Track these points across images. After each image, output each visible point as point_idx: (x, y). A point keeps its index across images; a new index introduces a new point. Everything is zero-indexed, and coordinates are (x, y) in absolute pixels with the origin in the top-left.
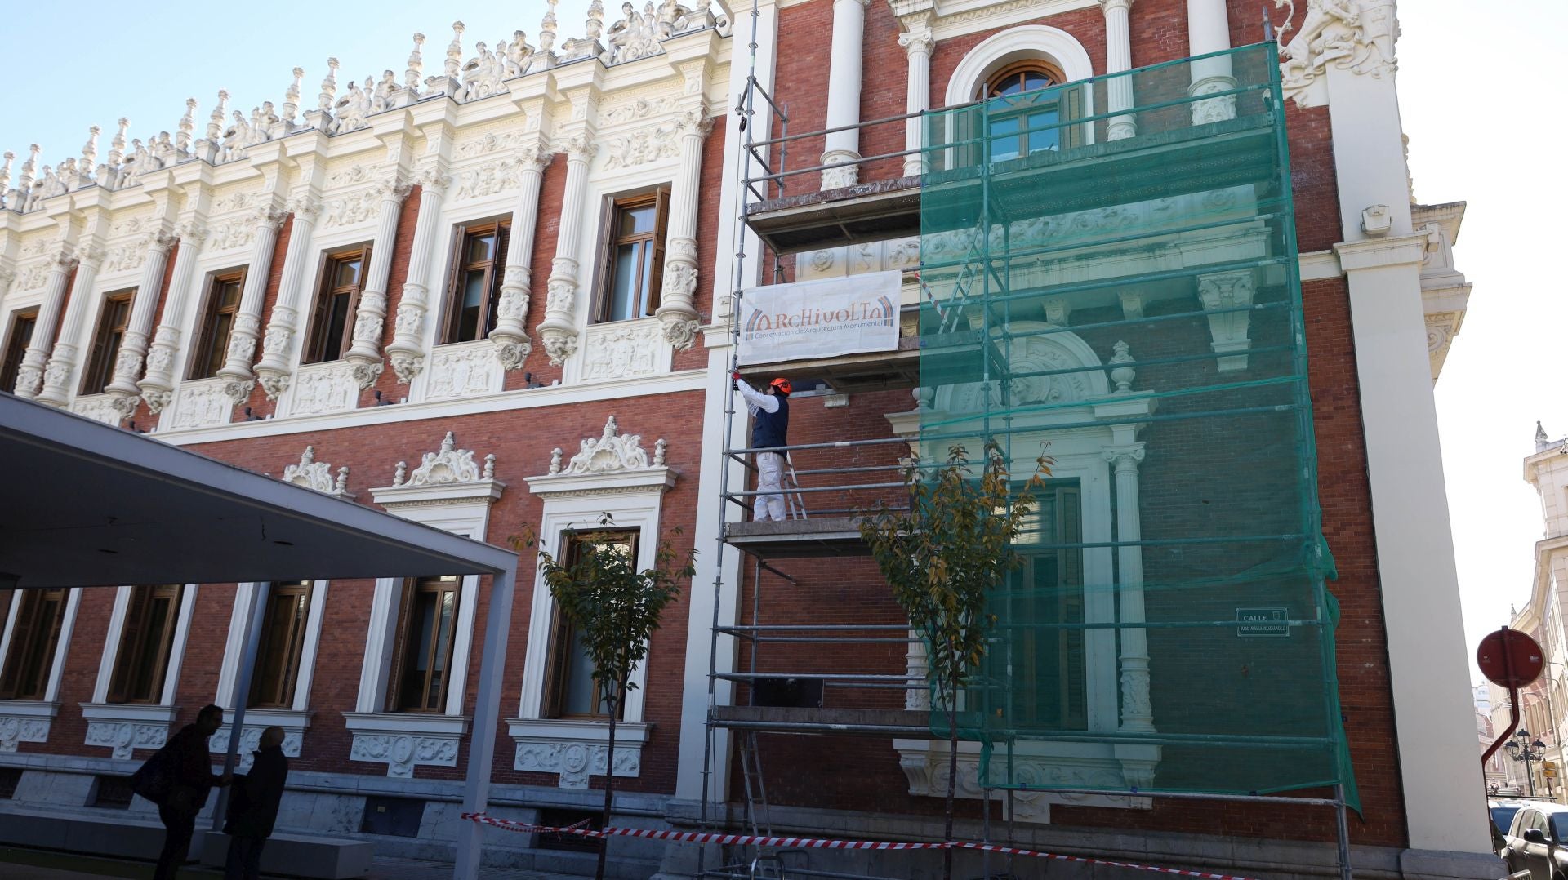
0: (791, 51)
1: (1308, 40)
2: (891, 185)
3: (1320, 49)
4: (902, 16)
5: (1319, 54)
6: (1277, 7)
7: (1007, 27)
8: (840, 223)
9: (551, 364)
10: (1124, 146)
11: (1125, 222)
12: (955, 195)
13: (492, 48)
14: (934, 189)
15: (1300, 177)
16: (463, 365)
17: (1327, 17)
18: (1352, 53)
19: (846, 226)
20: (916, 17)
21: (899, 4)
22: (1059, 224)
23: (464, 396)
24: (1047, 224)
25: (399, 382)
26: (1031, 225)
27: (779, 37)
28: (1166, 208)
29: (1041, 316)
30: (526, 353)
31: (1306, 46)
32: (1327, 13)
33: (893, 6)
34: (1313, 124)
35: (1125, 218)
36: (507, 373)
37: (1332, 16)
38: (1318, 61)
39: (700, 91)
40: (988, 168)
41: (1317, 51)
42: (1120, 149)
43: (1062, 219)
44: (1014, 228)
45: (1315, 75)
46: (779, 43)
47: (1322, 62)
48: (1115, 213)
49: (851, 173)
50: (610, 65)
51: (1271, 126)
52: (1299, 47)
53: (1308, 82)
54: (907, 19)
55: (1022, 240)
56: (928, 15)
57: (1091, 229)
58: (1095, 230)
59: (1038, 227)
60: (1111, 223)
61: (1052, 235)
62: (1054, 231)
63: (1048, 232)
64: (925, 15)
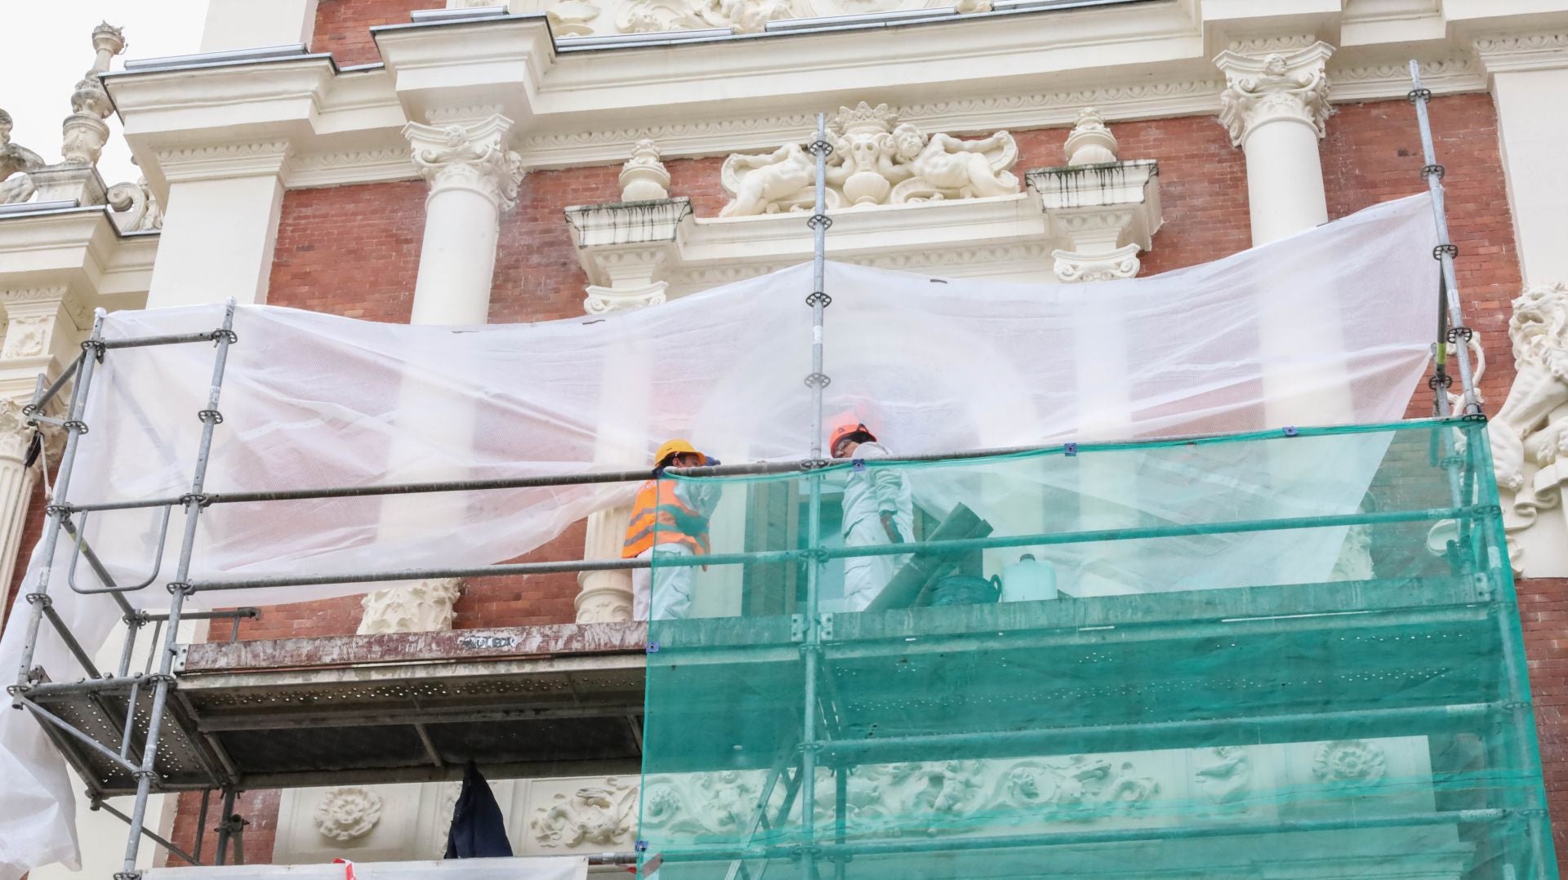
0: (306, 289)
1: (1520, 430)
2: (570, 639)
3: (1549, 453)
4: (599, 250)
5: (1544, 464)
8: (418, 723)
10: (1148, 611)
11: (1128, 796)
12: (738, 683)
14: (681, 661)
19: (429, 728)
20: (630, 258)
21: (591, 220)
22: (968, 784)
24: (937, 780)
26: (898, 780)
27: (279, 252)
28: (1225, 774)
31: (1518, 441)
32: (1559, 379)
33: (578, 221)
34: (1541, 616)
35: (1128, 786)
38: (1545, 478)
39: (46, 354)
40: (818, 622)
41: (1539, 456)
42: (1139, 617)
43: (977, 772)
44: (857, 784)
45: (1539, 510)
46: (276, 267)
47: (1554, 481)
48: (1103, 774)
49: (440, 602)
51: (1485, 605)
52: (1501, 442)
53: (1522, 523)
54: (607, 258)
55: (878, 815)
56: (660, 256)
57: (1047, 804)
58: (1055, 808)
59: (917, 785)
60: (1095, 794)
61: (949, 809)
62: (956, 800)
63: (940, 801)
64: (653, 254)
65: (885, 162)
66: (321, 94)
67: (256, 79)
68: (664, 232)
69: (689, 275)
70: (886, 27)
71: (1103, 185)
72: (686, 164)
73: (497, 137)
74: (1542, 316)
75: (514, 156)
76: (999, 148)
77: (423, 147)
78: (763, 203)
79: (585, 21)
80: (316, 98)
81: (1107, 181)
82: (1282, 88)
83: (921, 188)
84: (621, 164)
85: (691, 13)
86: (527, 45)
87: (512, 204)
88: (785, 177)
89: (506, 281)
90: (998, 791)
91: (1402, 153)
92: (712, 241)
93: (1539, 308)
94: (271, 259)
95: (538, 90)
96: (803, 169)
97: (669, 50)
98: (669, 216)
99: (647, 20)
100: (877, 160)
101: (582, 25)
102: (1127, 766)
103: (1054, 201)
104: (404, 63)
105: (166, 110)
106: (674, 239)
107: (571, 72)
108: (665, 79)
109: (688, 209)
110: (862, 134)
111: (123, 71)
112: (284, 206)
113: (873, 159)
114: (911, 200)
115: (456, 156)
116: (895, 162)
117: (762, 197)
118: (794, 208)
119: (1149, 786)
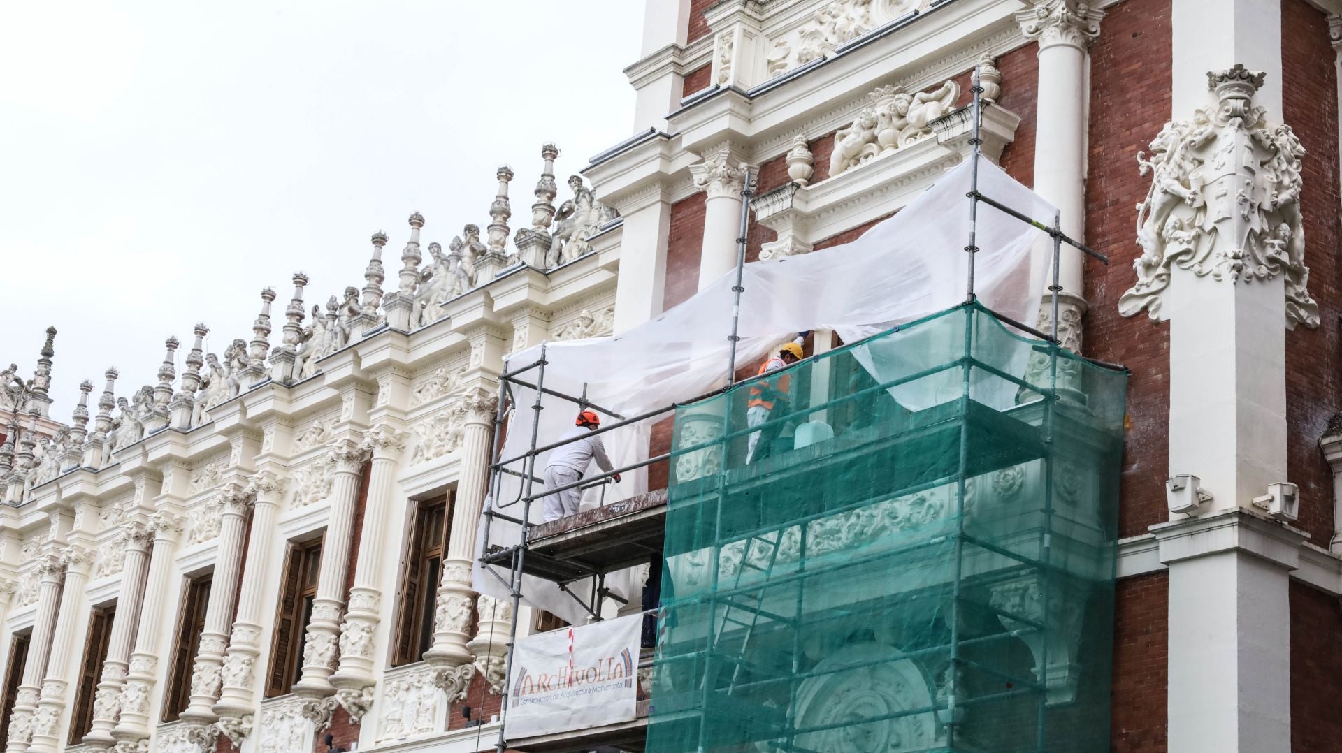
4: (765, 221)
6: (1141, 174)
7: (881, 219)
9: (491, 692)
11: (930, 512)
13: (446, 251)
15: (1146, 423)
16: (413, 696)
17: (1167, 197)
18: (1191, 247)
20: (780, 220)
22: (872, 516)
23: (413, 737)
25: (350, 722)
26: (845, 520)
27: (670, 244)
29: (870, 636)
30: (468, 677)
32: (1166, 192)
35: (930, 506)
36: (452, 705)
37: (1173, 195)
48: (923, 500)
50: (555, 267)
52: (1146, 238)
53: (1162, 285)
54: (771, 223)
55: (839, 539)
56: (791, 216)
57: (900, 522)
58: (903, 524)
59: (853, 520)
60: (919, 513)
61: (862, 533)
62: (864, 526)
63: (858, 528)
64: (788, 216)
65: (895, 120)
66: (665, 152)
67: (637, 154)
68: (786, 204)
69: (814, 217)
70: (881, 37)
71: (963, 121)
72: (823, 142)
73: (724, 163)
74: (1165, 148)
75: (743, 165)
76: (948, 92)
77: (698, 178)
78: (846, 162)
79: (784, 58)
80: (662, 156)
81: (964, 118)
82: (1049, 24)
83: (913, 131)
84: (785, 155)
85: (823, 40)
86: (727, 105)
87: (754, 188)
88: (849, 145)
89: (752, 238)
90: (883, 518)
91: (1135, 35)
92: (817, 197)
93: (1162, 144)
94: (666, 249)
95: (749, 121)
96: (859, 136)
97: (796, 81)
98: (788, 194)
99: (805, 52)
100: (891, 119)
101: (783, 62)
102: (932, 494)
103: (943, 137)
104: (685, 130)
105: (609, 181)
106: (791, 207)
107: (761, 106)
108: (799, 97)
109: (794, 188)
110: (882, 106)
111: (590, 165)
112: (672, 215)
113: (888, 120)
114: (908, 141)
115: (713, 177)
116: (901, 117)
117: (844, 158)
118: (862, 160)
119: (938, 503)
